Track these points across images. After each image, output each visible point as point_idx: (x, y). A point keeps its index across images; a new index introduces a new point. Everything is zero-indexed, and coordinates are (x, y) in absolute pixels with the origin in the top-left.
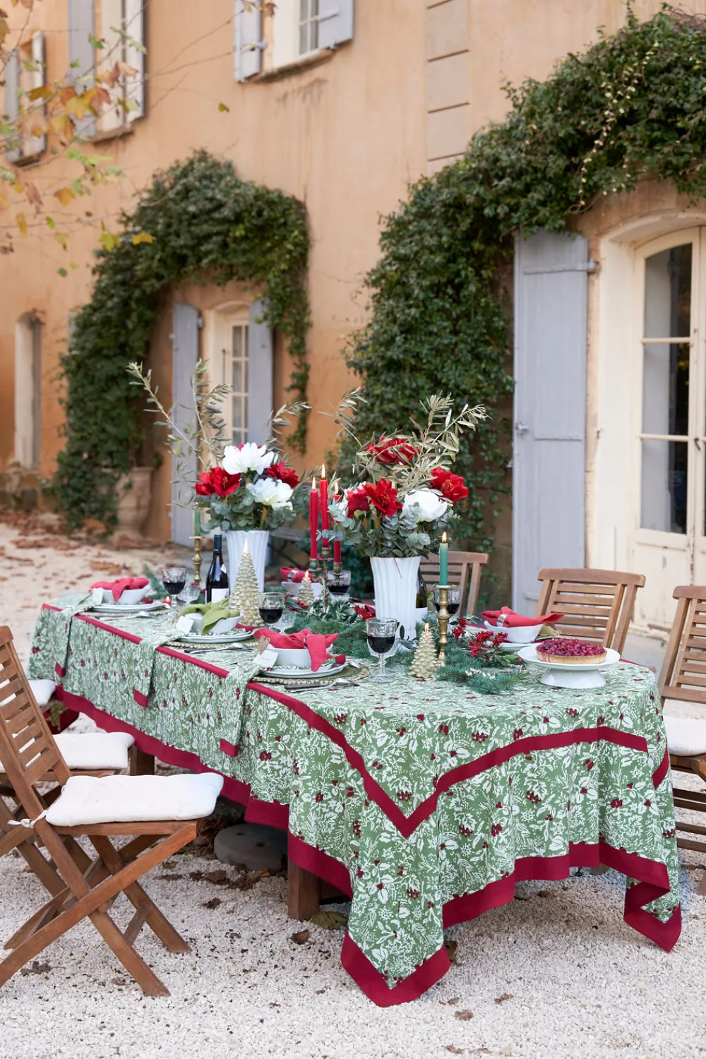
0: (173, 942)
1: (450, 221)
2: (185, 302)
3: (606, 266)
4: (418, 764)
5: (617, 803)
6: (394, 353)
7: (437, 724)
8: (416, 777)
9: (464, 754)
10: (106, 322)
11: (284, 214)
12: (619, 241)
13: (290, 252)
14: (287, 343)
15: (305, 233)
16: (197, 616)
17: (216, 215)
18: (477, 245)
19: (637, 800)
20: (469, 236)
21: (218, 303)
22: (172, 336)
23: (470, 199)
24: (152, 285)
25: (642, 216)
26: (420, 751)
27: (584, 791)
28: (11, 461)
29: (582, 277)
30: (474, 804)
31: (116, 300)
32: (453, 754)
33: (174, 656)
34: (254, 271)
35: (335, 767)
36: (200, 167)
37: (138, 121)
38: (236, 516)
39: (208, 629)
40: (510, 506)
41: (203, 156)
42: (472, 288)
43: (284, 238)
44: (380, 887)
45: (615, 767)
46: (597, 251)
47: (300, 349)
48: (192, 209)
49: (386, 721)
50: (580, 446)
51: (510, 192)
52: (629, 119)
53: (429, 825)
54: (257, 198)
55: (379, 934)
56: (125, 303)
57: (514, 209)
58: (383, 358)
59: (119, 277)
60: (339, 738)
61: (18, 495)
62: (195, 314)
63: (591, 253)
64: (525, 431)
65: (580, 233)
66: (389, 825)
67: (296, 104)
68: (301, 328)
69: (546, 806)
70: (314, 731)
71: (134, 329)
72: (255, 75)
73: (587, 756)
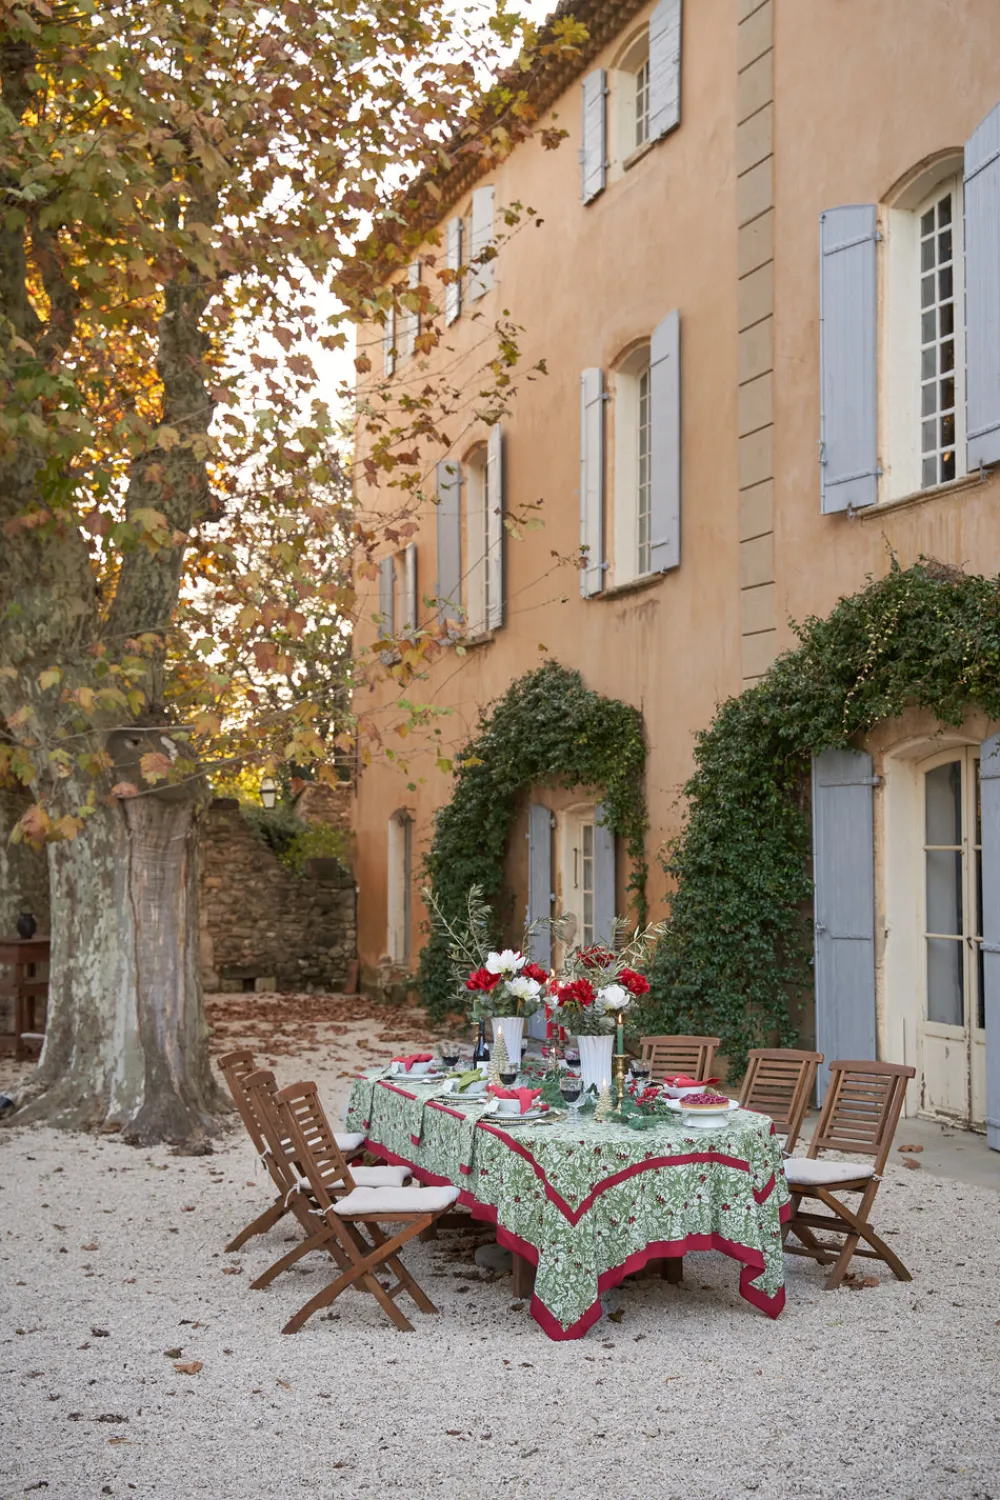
0: (426, 1306)
1: (752, 738)
2: (540, 804)
3: (888, 779)
4: (580, 1175)
5: (726, 1207)
6: (703, 859)
7: (593, 1147)
8: (579, 1183)
9: (611, 1168)
10: (465, 822)
11: (622, 724)
12: (901, 758)
13: (628, 759)
14: (627, 844)
15: (642, 742)
16: (457, 1080)
17: (562, 724)
18: (776, 760)
19: (741, 1206)
20: (770, 752)
21: (570, 804)
22: (528, 836)
23: (766, 720)
24: (507, 788)
25: (915, 737)
26: (582, 1166)
27: (699, 1197)
28: (382, 956)
29: (867, 791)
30: (619, 1203)
31: (474, 801)
32: (605, 1168)
33: (436, 1107)
34: (598, 776)
35: (528, 1178)
36: (549, 677)
37: (497, 630)
38: (498, 1006)
39: (463, 1089)
40: (814, 1001)
41: (554, 665)
42: (774, 799)
43: (622, 746)
44: (557, 1260)
45: (725, 1182)
46: (881, 767)
47: (638, 850)
48: (541, 717)
49: (559, 1146)
50: (868, 946)
51: (802, 714)
52: (892, 655)
53: (588, 1216)
54: (598, 708)
55: (556, 1293)
56: (483, 804)
57: (804, 729)
58: (694, 863)
59: (477, 780)
60: (529, 1158)
61: (389, 990)
62: (548, 815)
63: (875, 768)
64: (823, 930)
65: (865, 751)
66: (562, 1217)
67: (634, 623)
68: (639, 831)
69: (669, 1206)
70: (514, 1153)
71: (492, 829)
72: (599, 593)
73: (701, 1172)
